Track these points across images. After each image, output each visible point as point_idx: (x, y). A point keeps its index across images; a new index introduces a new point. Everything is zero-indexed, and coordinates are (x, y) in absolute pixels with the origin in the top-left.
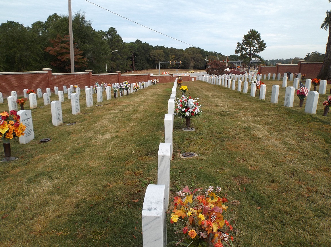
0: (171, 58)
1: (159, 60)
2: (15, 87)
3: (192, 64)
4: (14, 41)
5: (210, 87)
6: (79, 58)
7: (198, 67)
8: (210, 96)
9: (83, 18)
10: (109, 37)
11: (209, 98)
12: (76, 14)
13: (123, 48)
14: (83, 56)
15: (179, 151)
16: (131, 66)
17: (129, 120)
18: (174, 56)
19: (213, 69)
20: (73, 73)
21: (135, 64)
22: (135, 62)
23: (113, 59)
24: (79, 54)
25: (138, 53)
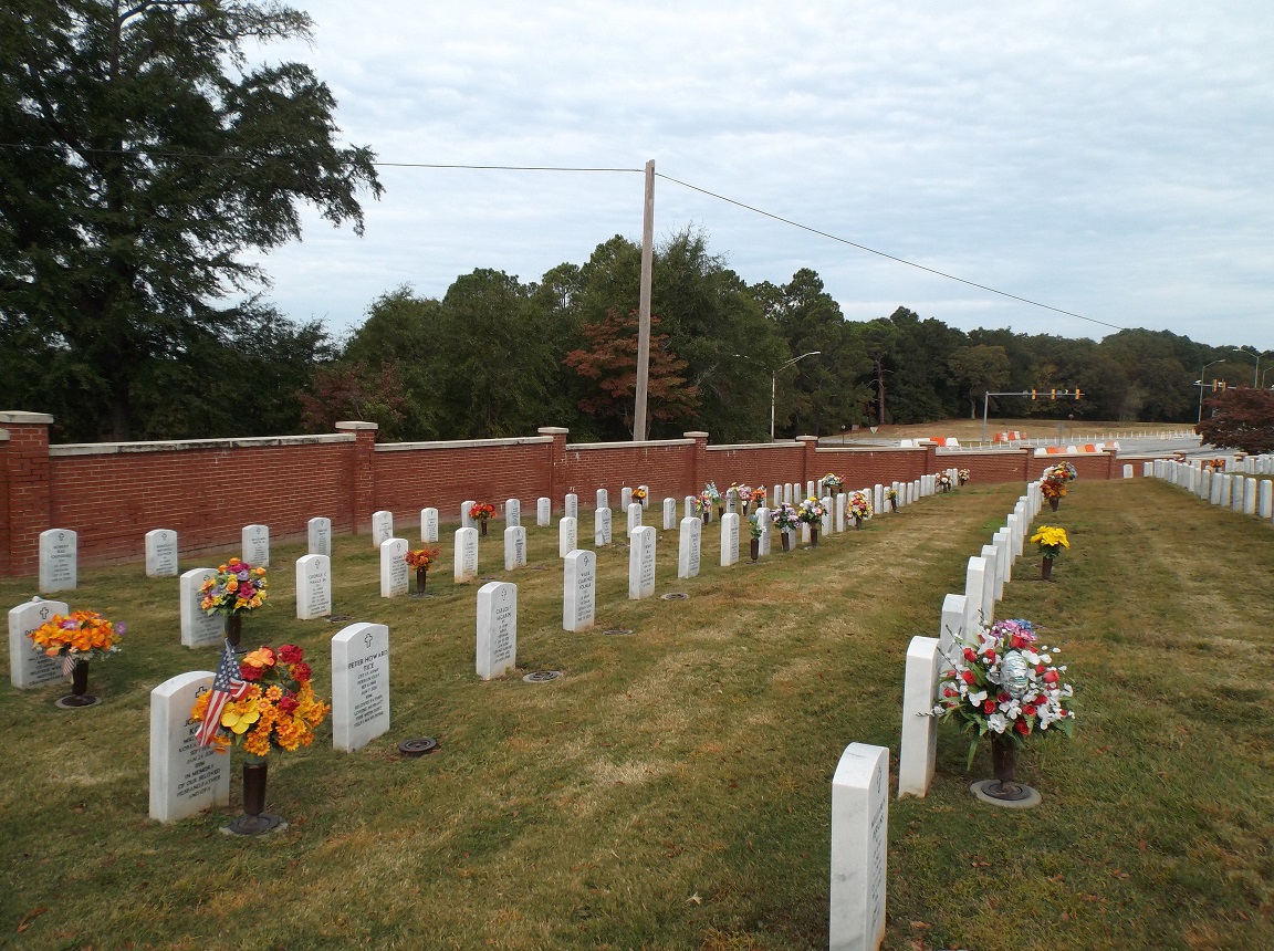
0: (1037, 375)
1: (986, 384)
2: (444, 489)
3: (1136, 398)
4: (474, 334)
5: (1197, 523)
6: (671, 387)
7: (1163, 411)
8: (1183, 574)
9: (699, 247)
10: (791, 304)
11: (1177, 589)
12: (677, 236)
13: (842, 343)
14: (684, 380)
15: (921, 929)
16: (872, 409)
17: (754, 694)
18: (1050, 369)
19: (1232, 424)
20: (639, 441)
21: (886, 401)
22: (888, 393)
23: (803, 381)
24: (675, 374)
25: (900, 357)
